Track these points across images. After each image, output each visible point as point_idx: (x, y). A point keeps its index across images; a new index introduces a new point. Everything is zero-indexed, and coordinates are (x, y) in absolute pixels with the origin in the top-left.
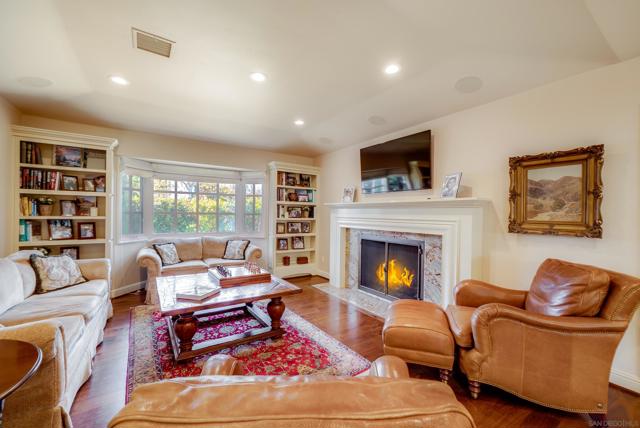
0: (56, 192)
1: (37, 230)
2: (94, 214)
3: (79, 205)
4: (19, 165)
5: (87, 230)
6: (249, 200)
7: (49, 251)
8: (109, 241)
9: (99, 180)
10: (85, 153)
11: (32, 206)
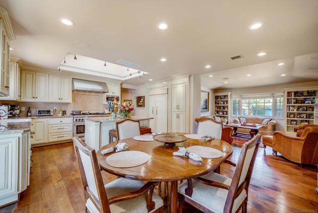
0: (220, 105)
1: (217, 113)
2: (226, 110)
3: (224, 107)
4: (214, 100)
5: (225, 113)
6: (278, 104)
7: (217, 116)
8: (229, 116)
9: (227, 102)
10: (225, 96)
11: (216, 108)
